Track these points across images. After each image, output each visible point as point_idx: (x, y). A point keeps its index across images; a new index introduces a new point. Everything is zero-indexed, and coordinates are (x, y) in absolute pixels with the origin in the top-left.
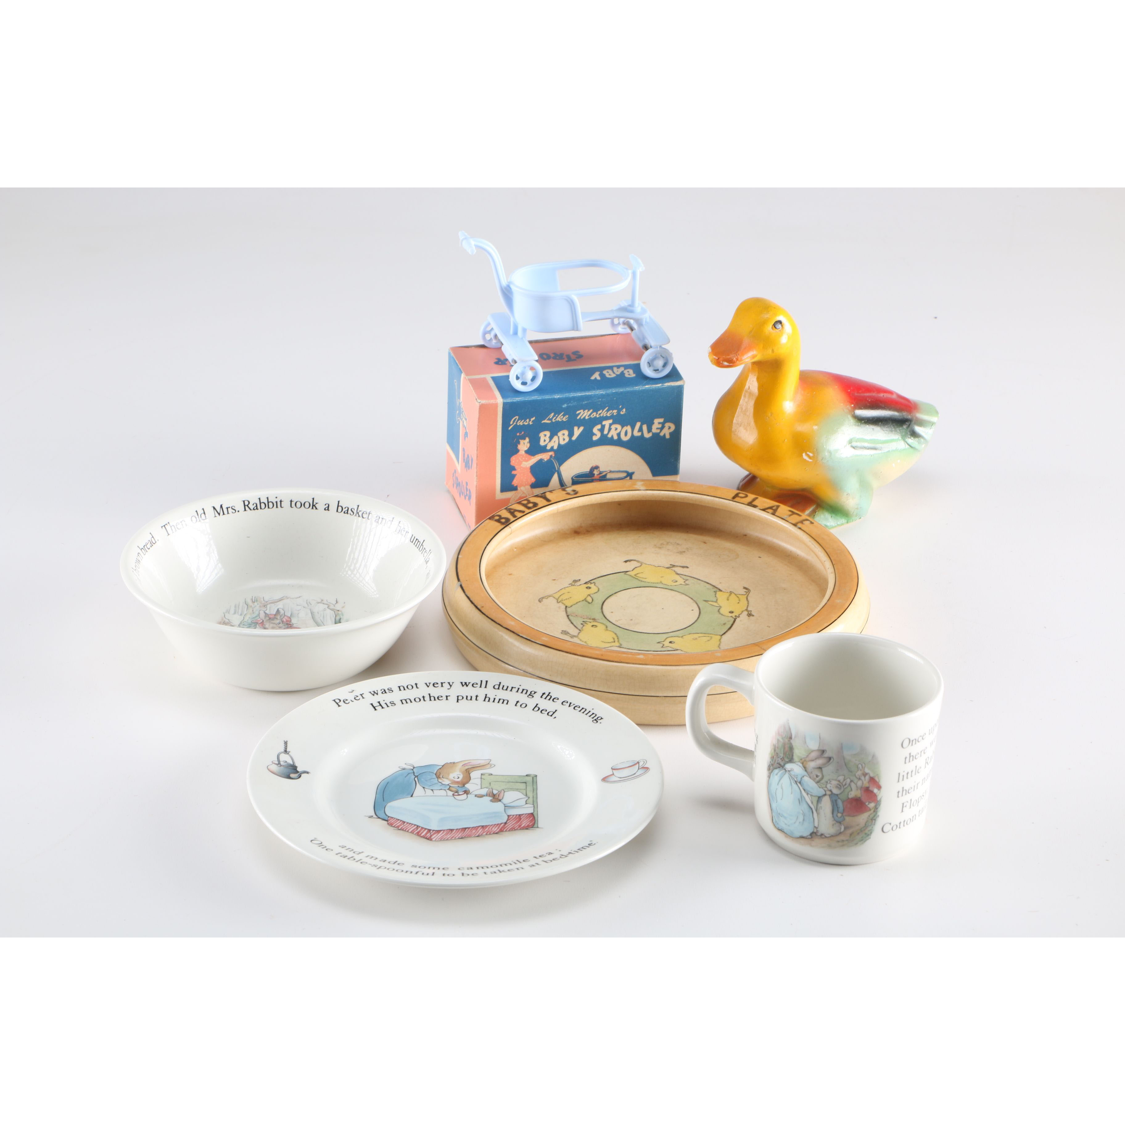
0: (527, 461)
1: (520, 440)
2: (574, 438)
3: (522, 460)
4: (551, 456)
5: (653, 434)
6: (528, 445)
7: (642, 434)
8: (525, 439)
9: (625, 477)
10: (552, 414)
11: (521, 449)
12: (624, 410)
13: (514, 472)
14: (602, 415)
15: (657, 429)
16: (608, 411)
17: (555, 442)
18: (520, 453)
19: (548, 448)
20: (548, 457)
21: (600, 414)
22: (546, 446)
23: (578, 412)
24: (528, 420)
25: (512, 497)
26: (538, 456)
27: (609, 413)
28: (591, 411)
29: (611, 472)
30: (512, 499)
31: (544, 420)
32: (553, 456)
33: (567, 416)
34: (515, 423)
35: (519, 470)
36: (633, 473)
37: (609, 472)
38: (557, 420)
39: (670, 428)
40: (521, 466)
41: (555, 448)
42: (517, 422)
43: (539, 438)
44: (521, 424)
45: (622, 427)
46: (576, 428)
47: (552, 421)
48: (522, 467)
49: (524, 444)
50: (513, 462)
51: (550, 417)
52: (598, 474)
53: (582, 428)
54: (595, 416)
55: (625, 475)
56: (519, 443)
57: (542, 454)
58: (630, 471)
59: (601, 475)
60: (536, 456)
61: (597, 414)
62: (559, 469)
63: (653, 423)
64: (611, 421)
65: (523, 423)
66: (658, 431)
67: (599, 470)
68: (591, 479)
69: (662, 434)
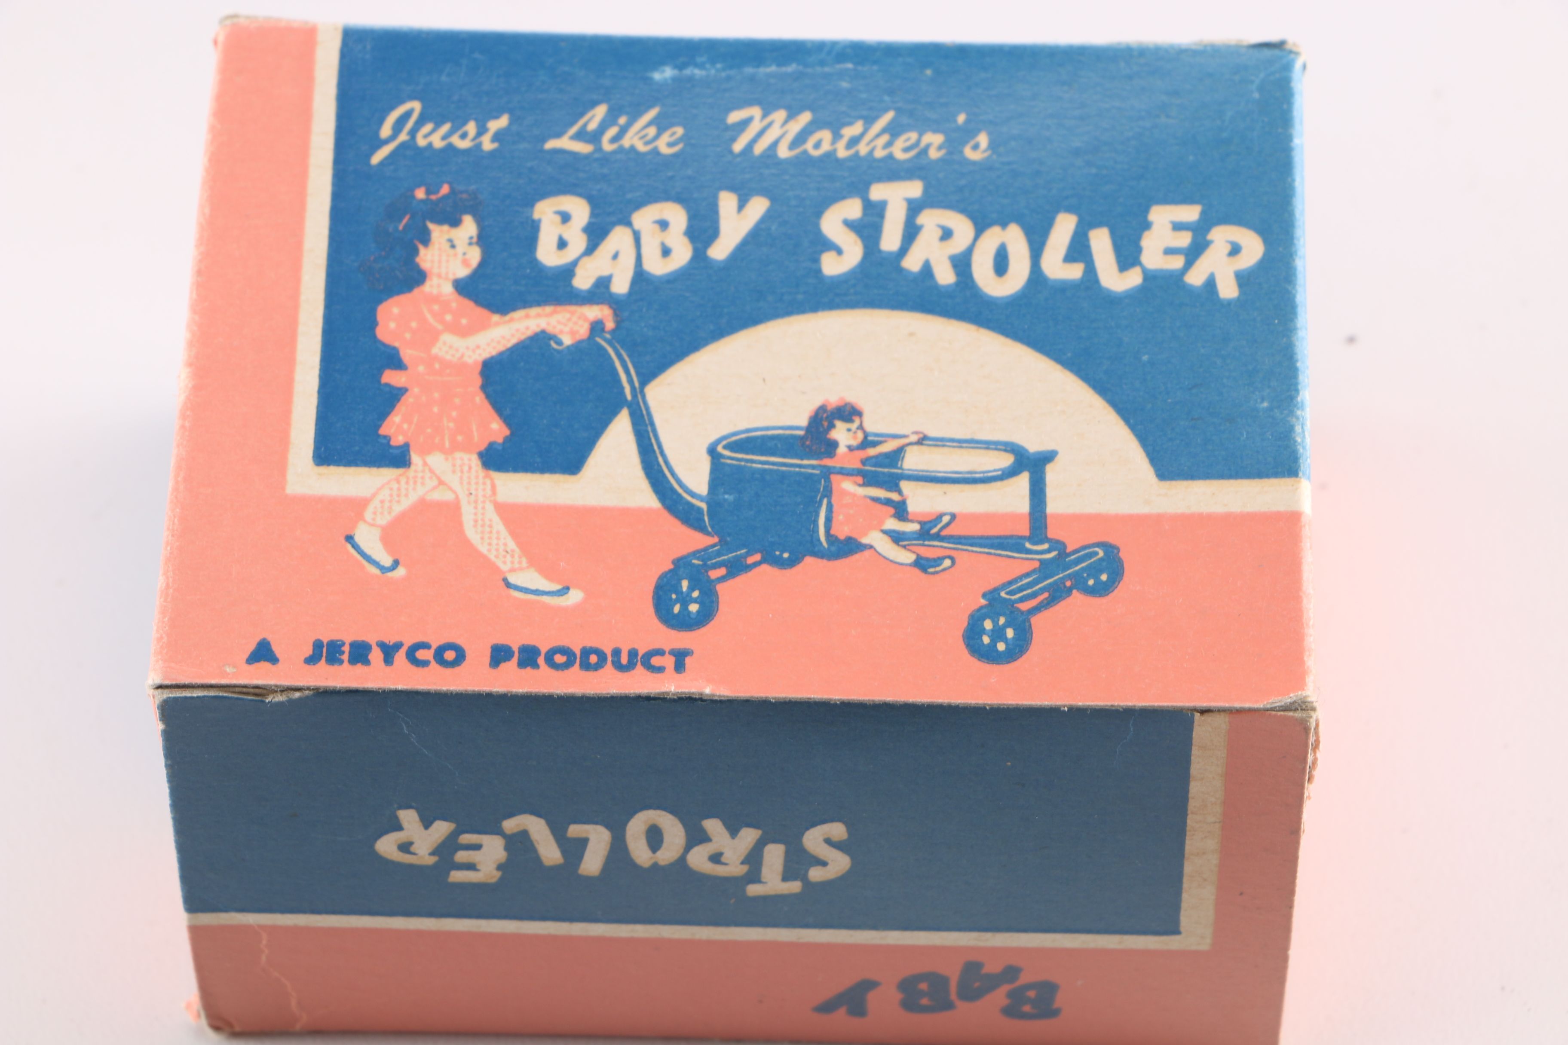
0: (464, 332)
1: (431, 226)
2: (720, 251)
3: (440, 327)
4: (597, 327)
5: (1150, 277)
6: (475, 255)
7: (1090, 270)
8: (455, 223)
9: (1003, 470)
10: (600, 112)
11: (436, 270)
12: (983, 140)
13: (391, 378)
14: (863, 149)
15: (1169, 251)
16: (894, 131)
17: (615, 256)
18: (430, 287)
19: (583, 281)
20: (583, 331)
21: (854, 141)
22: (568, 271)
23: (734, 117)
24: (471, 128)
25: (374, 495)
26: (527, 316)
27: (900, 143)
28: (805, 118)
29: (923, 440)
30: (376, 503)
31: (559, 135)
32: (610, 325)
33: (679, 131)
34: (403, 137)
35: (421, 368)
36: (1048, 457)
37: (914, 438)
38: (626, 142)
39: (1235, 250)
40: (435, 351)
41: (621, 286)
42: (413, 133)
43: (535, 227)
44: (437, 142)
45: (980, 229)
46: (727, 202)
47: (599, 149)
48: (436, 358)
49: (453, 246)
50: (392, 325)
51: (585, 125)
52: (854, 443)
53: (758, 207)
54: (826, 147)
55: (1006, 461)
56: (425, 239)
57: (548, 309)
58: (1033, 446)
59: (872, 452)
60: (519, 314)
61: (837, 136)
62: (639, 392)
63: (1147, 226)
64: (914, 189)
65: (444, 138)
66: (1176, 263)
67: (861, 427)
68: (813, 467)
69: (1195, 278)
